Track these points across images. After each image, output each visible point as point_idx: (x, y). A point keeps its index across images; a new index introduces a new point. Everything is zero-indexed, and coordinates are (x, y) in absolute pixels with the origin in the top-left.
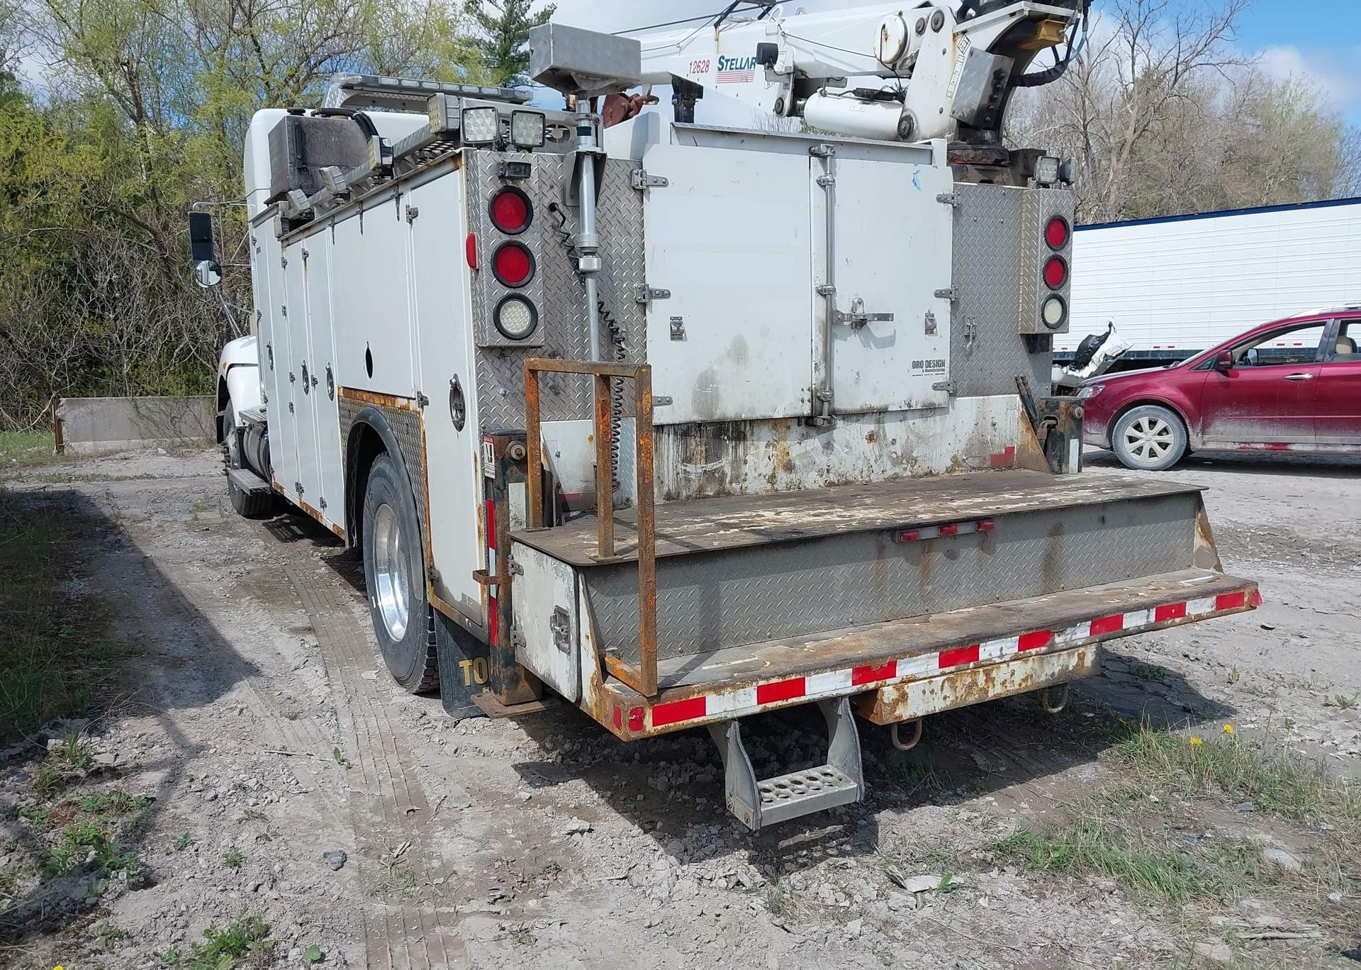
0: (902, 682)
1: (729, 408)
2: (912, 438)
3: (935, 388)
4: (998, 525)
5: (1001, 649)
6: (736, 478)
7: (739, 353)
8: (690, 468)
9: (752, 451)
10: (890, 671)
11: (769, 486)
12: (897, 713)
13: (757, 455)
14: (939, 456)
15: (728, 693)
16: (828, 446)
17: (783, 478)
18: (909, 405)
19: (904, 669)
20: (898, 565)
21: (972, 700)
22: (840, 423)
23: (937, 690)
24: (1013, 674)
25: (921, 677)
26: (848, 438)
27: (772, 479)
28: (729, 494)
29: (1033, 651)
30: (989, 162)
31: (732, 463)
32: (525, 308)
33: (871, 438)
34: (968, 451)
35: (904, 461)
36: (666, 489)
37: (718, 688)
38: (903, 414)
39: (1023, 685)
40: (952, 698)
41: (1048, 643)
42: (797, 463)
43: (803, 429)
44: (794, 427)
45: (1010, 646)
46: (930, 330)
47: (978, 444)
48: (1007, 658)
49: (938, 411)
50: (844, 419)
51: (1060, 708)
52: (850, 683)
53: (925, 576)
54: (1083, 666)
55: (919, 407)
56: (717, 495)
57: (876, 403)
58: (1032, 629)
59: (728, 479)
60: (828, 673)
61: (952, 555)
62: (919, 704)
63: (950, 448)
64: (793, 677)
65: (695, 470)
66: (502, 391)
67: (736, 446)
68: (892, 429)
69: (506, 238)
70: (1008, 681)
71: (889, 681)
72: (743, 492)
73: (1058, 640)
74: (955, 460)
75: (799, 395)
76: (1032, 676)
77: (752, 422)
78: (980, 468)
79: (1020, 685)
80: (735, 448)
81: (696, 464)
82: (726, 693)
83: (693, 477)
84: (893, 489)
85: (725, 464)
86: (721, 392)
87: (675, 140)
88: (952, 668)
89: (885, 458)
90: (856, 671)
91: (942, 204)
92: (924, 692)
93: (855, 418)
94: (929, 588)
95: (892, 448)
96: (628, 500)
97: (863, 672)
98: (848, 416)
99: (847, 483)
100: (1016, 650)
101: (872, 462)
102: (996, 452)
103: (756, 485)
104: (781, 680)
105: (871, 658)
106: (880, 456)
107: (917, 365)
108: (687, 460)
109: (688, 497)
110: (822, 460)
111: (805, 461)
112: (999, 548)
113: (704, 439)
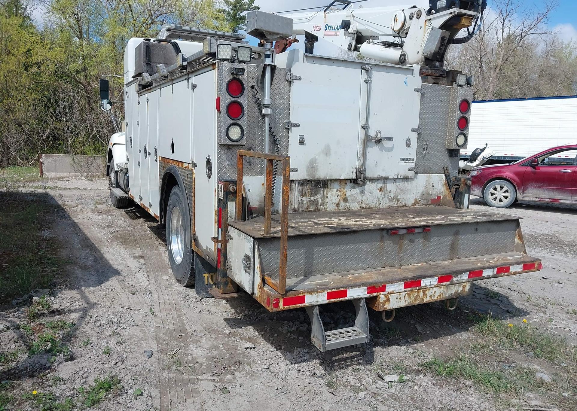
0: (388, 294)
1: (322, 174)
2: (398, 190)
3: (409, 170)
4: (432, 230)
5: (430, 282)
6: (323, 204)
7: (327, 151)
8: (304, 199)
9: (330, 193)
10: (383, 289)
11: (336, 208)
12: (385, 306)
13: (332, 195)
14: (409, 199)
15: (315, 295)
16: (362, 192)
17: (343, 205)
18: (398, 177)
19: (389, 288)
20: (389, 244)
21: (417, 302)
22: (368, 183)
23: (403, 298)
24: (435, 293)
25: (396, 292)
26: (371, 189)
27: (338, 205)
28: (319, 210)
29: (444, 284)
30: (437, 75)
31: (322, 197)
32: (239, 129)
33: (381, 190)
34: (422, 197)
35: (394, 200)
36: (293, 207)
37: (311, 292)
38: (395, 180)
39: (439, 298)
40: (409, 301)
41: (450, 281)
42: (349, 198)
43: (352, 185)
44: (349, 183)
45: (434, 281)
46: (408, 145)
47: (426, 194)
48: (433, 286)
49: (409, 180)
50: (370, 181)
51: (454, 308)
52: (366, 293)
53: (400, 250)
54: (464, 291)
55: (402, 178)
56: (315, 210)
57: (384, 175)
58: (444, 274)
59: (319, 204)
60: (357, 288)
61: (412, 241)
62: (394, 304)
63: (414, 196)
64: (342, 289)
65: (306, 199)
66: (227, 163)
67: (324, 190)
68: (390, 186)
69: (233, 99)
70: (433, 295)
71: (382, 293)
72: (325, 209)
73: (455, 279)
74: (416, 200)
75: (352, 170)
76: (443, 294)
77: (331, 180)
78: (426, 205)
79: (438, 297)
80: (323, 191)
81: (306, 197)
82: (314, 294)
83: (305, 202)
84: (389, 212)
85: (319, 198)
86: (318, 167)
87: (305, 61)
88: (409, 289)
89: (386, 198)
90: (369, 288)
91: (416, 92)
92: (397, 298)
93: (374, 181)
94: (402, 255)
95: (389, 194)
96: (277, 211)
97: (372, 289)
98: (372, 180)
99: (370, 208)
100: (437, 283)
101: (381, 200)
102: (433, 198)
103: (331, 207)
104: (337, 290)
105: (376, 283)
106: (384, 197)
107: (402, 160)
108: (303, 195)
109: (302, 211)
110: (360, 198)
111: (352, 198)
112: (432, 239)
113: (311, 187)
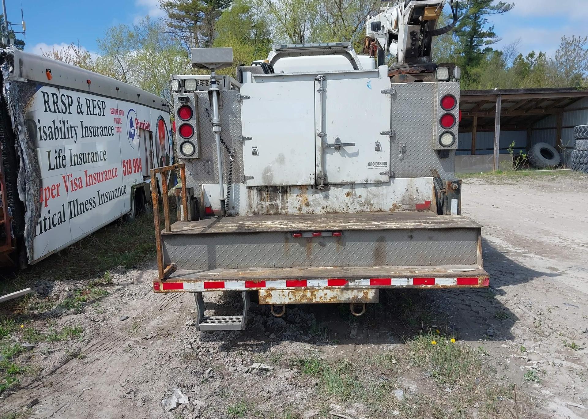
0: (268, 289)
1: (278, 181)
2: (370, 195)
3: (381, 174)
5: (319, 284)
6: (283, 208)
7: (281, 160)
8: (263, 203)
9: (290, 197)
10: (263, 284)
11: (299, 212)
12: (267, 301)
13: (293, 200)
14: (387, 206)
16: (327, 197)
17: (305, 210)
18: (367, 181)
19: (269, 285)
20: (295, 246)
21: (304, 301)
22: (332, 188)
23: (286, 295)
24: (326, 294)
25: (278, 289)
26: (336, 194)
27: (300, 209)
28: (280, 214)
29: (337, 287)
31: (281, 202)
32: (191, 146)
33: (348, 194)
34: (403, 202)
35: (366, 205)
36: (253, 210)
37: (188, 281)
38: (365, 185)
39: (332, 300)
40: (294, 299)
41: (345, 285)
42: (311, 203)
43: (314, 190)
44: (310, 188)
45: (324, 283)
46: (378, 149)
47: (408, 200)
48: (322, 288)
49: (384, 184)
50: (334, 186)
51: (360, 314)
52: (244, 286)
54: (367, 297)
55: (372, 182)
56: (275, 214)
57: (349, 180)
58: (335, 278)
59: (280, 208)
60: (234, 282)
61: (322, 245)
62: (276, 299)
63: (391, 200)
64: (219, 281)
65: (265, 204)
66: (189, 173)
67: (283, 195)
68: (359, 191)
69: (183, 122)
70: (323, 297)
71: (262, 288)
72: (286, 213)
73: (351, 284)
74: (395, 206)
75: (309, 176)
76: (336, 297)
77: (290, 186)
78: (409, 210)
79: (330, 300)
80: (283, 196)
81: (266, 202)
82: (191, 283)
83: (264, 206)
84: (360, 216)
85: (279, 202)
86: (274, 175)
87: (254, 81)
88: (293, 288)
89: (356, 203)
90: (246, 283)
91: (384, 94)
92: (280, 295)
93: (340, 186)
94: (312, 257)
95: (360, 199)
96: (238, 213)
97: (250, 283)
98: (336, 185)
99: (336, 212)
100: (327, 285)
101: (349, 205)
102: (419, 203)
103: (292, 211)
104: (214, 281)
105: (254, 279)
106: (353, 202)
107: (370, 164)
108: (262, 200)
109: (263, 214)
110: (324, 203)
111: (315, 203)
113: (269, 192)
